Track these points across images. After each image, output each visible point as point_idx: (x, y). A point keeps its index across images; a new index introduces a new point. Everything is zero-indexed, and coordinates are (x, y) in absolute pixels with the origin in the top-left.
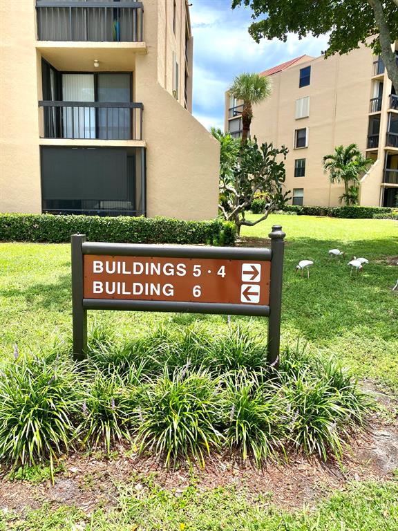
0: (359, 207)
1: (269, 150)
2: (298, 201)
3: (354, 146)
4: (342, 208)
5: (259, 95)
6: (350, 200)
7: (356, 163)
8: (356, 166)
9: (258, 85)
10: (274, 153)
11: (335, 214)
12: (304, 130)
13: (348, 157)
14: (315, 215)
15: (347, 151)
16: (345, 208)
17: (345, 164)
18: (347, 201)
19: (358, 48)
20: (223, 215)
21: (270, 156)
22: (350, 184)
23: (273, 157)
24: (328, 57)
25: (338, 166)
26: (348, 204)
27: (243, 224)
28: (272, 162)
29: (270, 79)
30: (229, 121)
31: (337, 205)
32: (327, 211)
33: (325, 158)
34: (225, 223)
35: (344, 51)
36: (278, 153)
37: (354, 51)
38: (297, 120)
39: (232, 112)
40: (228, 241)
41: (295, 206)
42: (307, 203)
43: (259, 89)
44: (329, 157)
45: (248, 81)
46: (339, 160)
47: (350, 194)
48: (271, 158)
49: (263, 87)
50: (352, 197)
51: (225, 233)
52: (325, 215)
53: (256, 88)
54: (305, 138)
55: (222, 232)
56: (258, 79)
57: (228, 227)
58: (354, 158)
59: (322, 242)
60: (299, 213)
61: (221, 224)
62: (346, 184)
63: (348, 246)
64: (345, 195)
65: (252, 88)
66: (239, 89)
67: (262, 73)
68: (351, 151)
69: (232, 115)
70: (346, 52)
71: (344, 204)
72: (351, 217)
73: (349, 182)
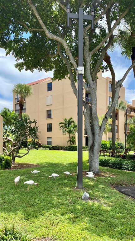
0: (75, 146)
1: (28, 121)
2: (49, 143)
3: (71, 118)
4: (68, 146)
5: (27, 94)
6: (72, 143)
7: (73, 126)
8: (73, 127)
9: (26, 89)
10: (30, 122)
11: (65, 149)
12: (51, 110)
13: (70, 123)
14: (57, 149)
15: (69, 121)
16: (70, 146)
17: (68, 126)
18: (71, 143)
19: (65, 78)
20: (6, 152)
21: (29, 124)
22: (71, 135)
23: (30, 124)
24: (54, 81)
25: (66, 127)
26: (71, 144)
27: (17, 157)
28: (29, 127)
29: (32, 87)
30: (15, 104)
31: (66, 145)
32: (62, 148)
33: (60, 124)
34: (6, 157)
35: (60, 79)
36: (32, 122)
37: (64, 79)
38: (47, 106)
39: (17, 100)
40: (7, 166)
41: (48, 145)
42: (54, 144)
43: (27, 91)
44: (62, 123)
45: (21, 87)
46: (66, 124)
47: (71, 140)
48: (29, 125)
49: (29, 91)
50: (72, 141)
51: (5, 162)
52: (62, 150)
53: (25, 91)
54: (51, 114)
55: (4, 162)
56: (26, 87)
57: (7, 159)
58: (72, 124)
59: (55, 164)
60: (50, 149)
61: (3, 158)
62: (70, 135)
63: (65, 166)
64: (69, 141)
65: (24, 90)
66: (17, 91)
67: (28, 84)
68: (71, 121)
69: (17, 102)
70: (61, 79)
71: (69, 145)
72: (72, 151)
73: (71, 134)
